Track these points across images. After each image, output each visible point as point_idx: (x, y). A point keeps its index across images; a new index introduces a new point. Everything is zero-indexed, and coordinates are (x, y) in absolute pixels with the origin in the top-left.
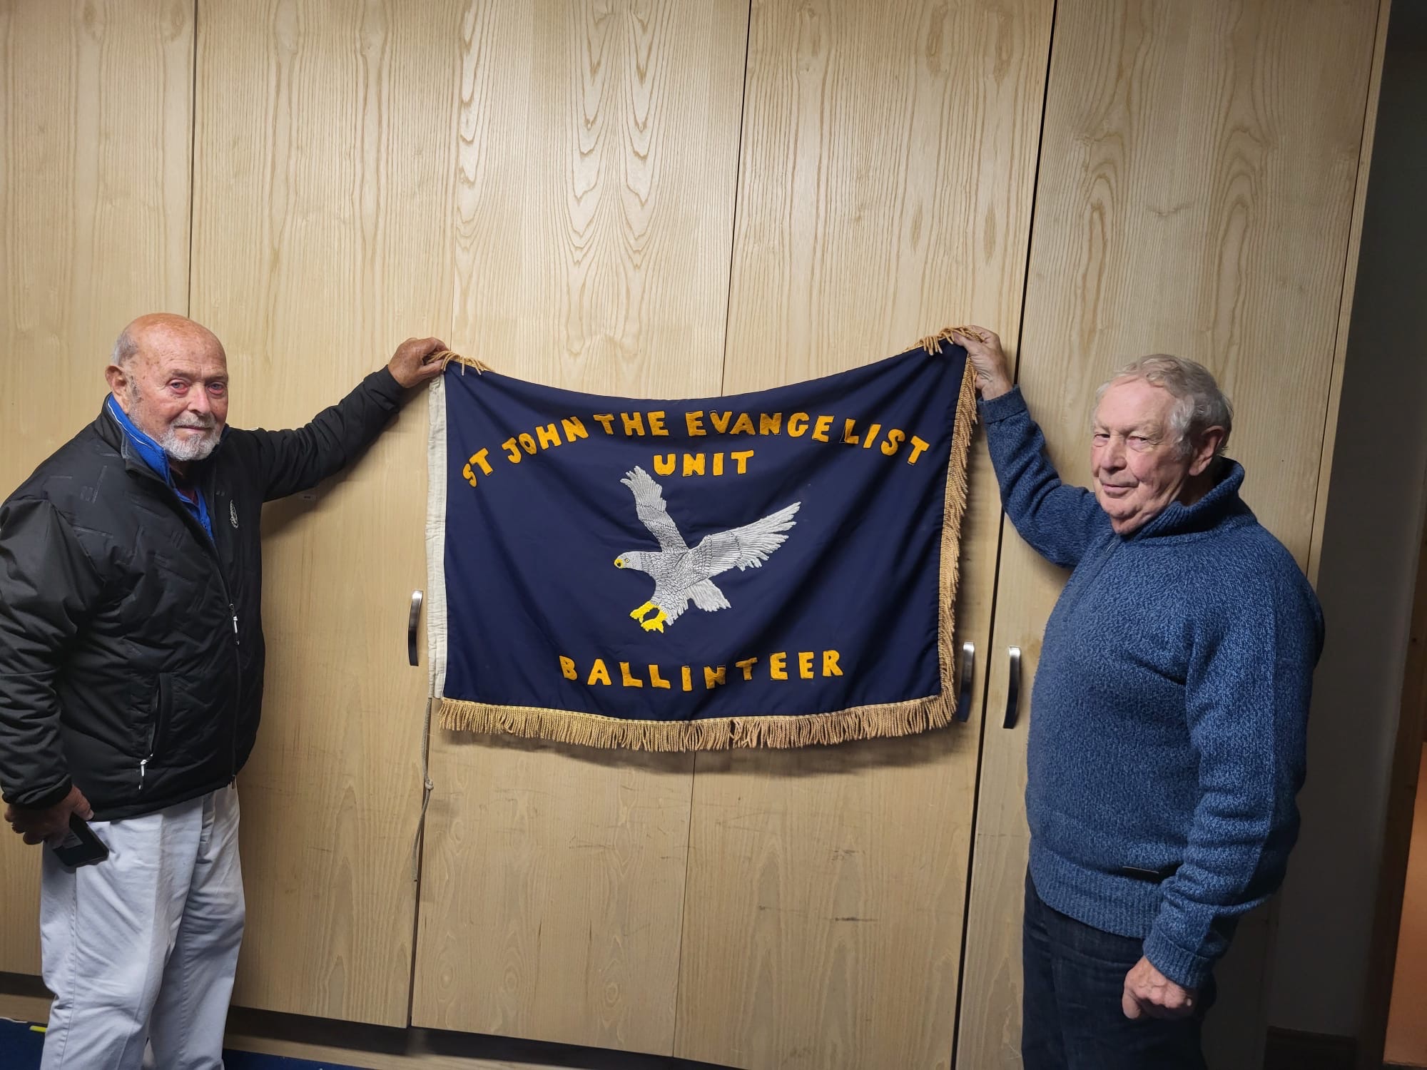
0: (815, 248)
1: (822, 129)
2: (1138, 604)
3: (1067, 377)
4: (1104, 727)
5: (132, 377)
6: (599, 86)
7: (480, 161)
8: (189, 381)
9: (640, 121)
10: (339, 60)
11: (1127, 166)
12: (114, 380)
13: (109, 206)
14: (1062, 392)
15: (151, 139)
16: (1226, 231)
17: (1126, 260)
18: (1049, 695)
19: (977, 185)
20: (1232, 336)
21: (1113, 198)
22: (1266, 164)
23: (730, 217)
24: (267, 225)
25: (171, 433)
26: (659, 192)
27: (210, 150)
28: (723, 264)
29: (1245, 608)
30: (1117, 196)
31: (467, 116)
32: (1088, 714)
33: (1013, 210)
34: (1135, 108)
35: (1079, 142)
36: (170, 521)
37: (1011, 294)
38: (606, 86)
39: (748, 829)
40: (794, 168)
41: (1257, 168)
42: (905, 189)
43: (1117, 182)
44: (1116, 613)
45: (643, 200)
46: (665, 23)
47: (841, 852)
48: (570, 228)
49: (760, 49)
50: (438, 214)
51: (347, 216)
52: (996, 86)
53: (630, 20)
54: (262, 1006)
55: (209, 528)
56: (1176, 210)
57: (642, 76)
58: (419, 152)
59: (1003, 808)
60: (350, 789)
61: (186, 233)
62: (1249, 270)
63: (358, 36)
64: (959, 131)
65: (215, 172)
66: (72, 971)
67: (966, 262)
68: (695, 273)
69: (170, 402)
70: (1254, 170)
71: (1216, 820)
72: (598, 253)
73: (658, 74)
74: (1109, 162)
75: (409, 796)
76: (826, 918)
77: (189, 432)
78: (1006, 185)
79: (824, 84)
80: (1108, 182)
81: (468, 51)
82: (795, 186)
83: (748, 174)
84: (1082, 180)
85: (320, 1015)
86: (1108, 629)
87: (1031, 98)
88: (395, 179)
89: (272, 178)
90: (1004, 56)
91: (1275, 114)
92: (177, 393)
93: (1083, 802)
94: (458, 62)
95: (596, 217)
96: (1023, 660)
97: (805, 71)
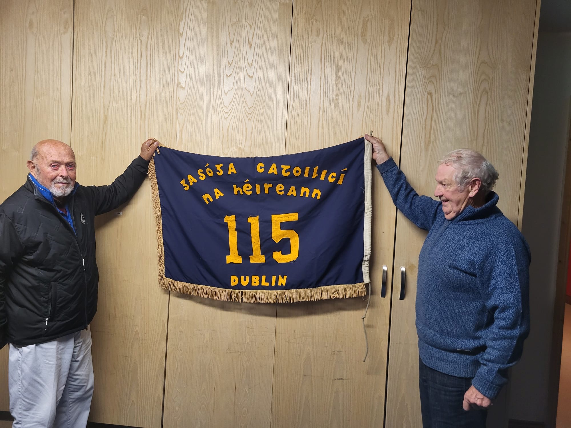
0: (320, 111)
1: (321, 65)
2: (460, 248)
3: (420, 160)
4: (448, 295)
5: (37, 165)
6: (233, 49)
7: (187, 79)
8: (59, 164)
9: (250, 63)
10: (131, 41)
11: (440, 77)
12: (30, 166)
13: (39, 99)
14: (418, 166)
15: (56, 73)
16: (480, 102)
17: (441, 114)
18: (424, 284)
19: (382, 86)
20: (484, 142)
21: (435, 90)
22: (494, 76)
23: (286, 100)
24: (102, 106)
25: (53, 185)
26: (258, 90)
27: (79, 77)
28: (284, 118)
29: (503, 249)
30: (437, 89)
31: (181, 62)
32: (441, 291)
33: (397, 96)
34: (443, 55)
35: (421, 68)
36: (55, 221)
37: (397, 128)
38: (236, 50)
39: (298, 343)
40: (311, 80)
41: (491, 78)
42: (354, 87)
43: (437, 83)
44: (450, 251)
45: (252, 94)
46: (259, 25)
47: (336, 352)
48: (223, 105)
49: (296, 34)
50: (170, 100)
51: (134, 102)
52: (388, 47)
53: (245, 24)
54: (102, 422)
55: (72, 224)
56: (460, 94)
57: (250, 46)
58: (163, 76)
59: (400, 332)
60: (137, 331)
61: (70, 109)
62: (489, 116)
63: (138, 32)
64: (375, 64)
65: (81, 85)
66: (20, 409)
67: (379, 116)
68: (273, 121)
69: (51, 173)
70: (489, 78)
71: (498, 330)
72: (234, 114)
73: (257, 45)
74: (433, 76)
75: (161, 333)
76: (330, 379)
77: (61, 185)
78: (394, 85)
79: (322, 48)
80: (433, 84)
81: (182, 37)
82: (312, 88)
83: (293, 83)
84: (423, 83)
85: (125, 425)
86: (447, 258)
87: (402, 52)
88: (153, 87)
89: (104, 87)
90: (391, 36)
91: (497, 56)
92: (54, 169)
93: (440, 325)
94: (178, 41)
95: (233, 100)
96: (406, 272)
97: (314, 43)
